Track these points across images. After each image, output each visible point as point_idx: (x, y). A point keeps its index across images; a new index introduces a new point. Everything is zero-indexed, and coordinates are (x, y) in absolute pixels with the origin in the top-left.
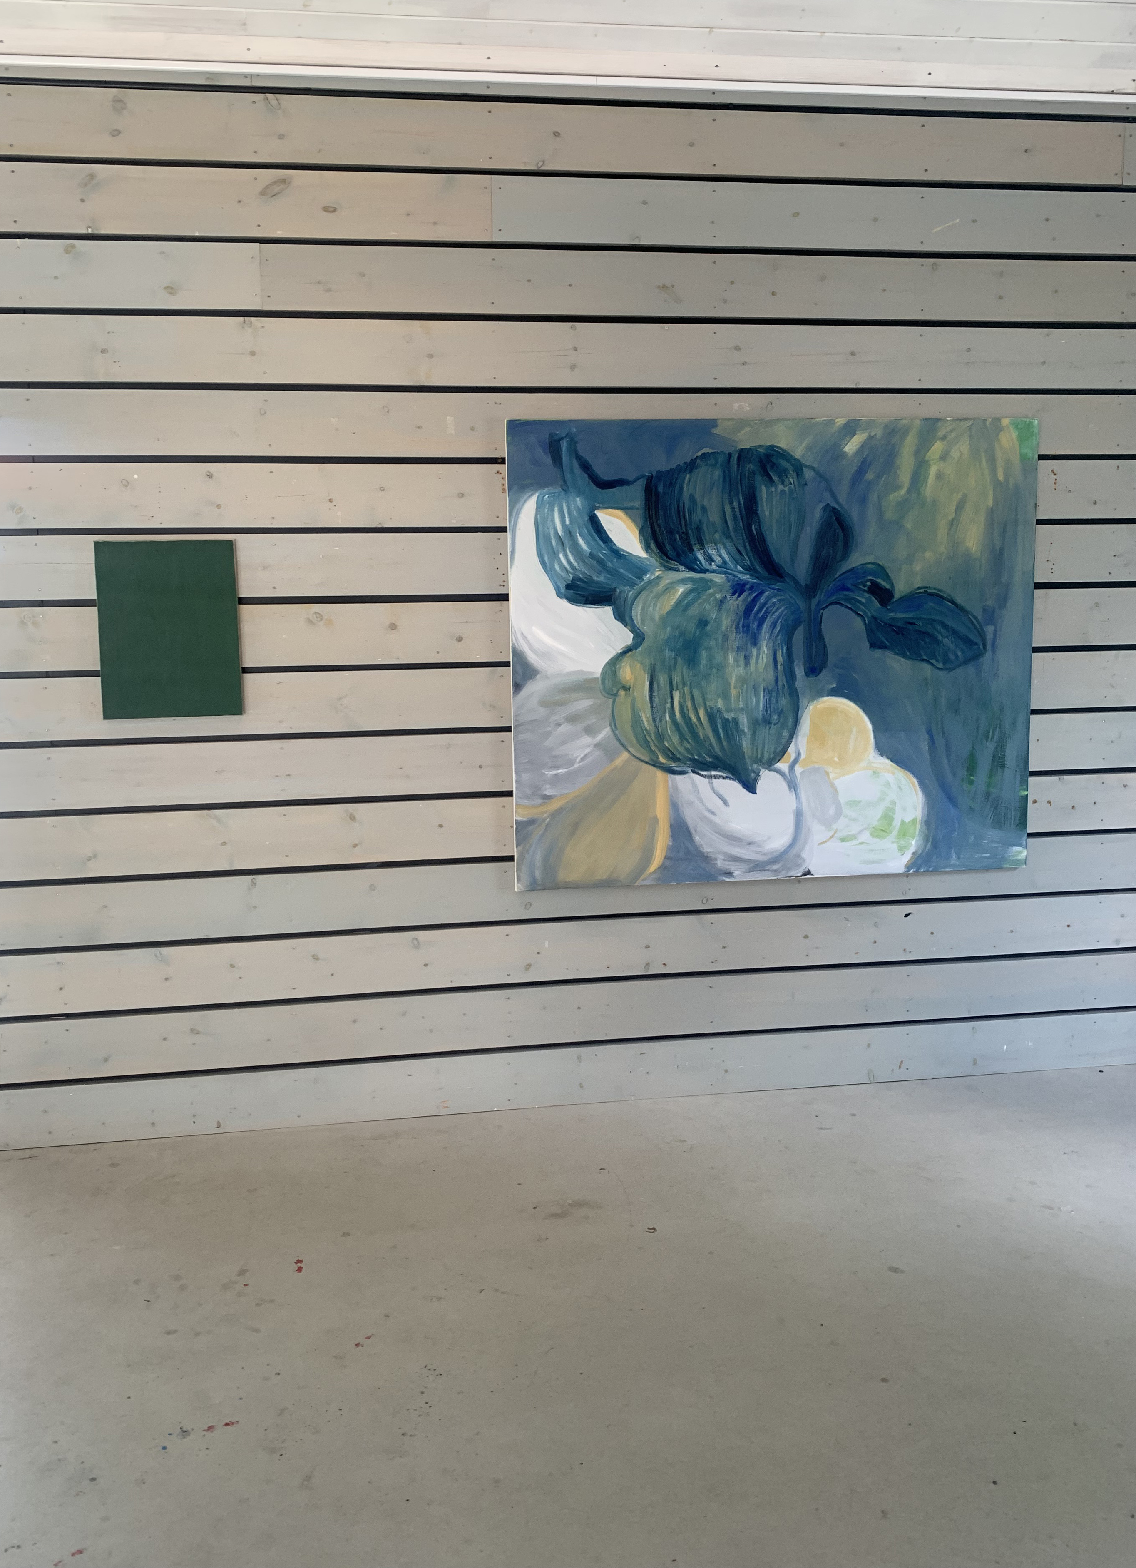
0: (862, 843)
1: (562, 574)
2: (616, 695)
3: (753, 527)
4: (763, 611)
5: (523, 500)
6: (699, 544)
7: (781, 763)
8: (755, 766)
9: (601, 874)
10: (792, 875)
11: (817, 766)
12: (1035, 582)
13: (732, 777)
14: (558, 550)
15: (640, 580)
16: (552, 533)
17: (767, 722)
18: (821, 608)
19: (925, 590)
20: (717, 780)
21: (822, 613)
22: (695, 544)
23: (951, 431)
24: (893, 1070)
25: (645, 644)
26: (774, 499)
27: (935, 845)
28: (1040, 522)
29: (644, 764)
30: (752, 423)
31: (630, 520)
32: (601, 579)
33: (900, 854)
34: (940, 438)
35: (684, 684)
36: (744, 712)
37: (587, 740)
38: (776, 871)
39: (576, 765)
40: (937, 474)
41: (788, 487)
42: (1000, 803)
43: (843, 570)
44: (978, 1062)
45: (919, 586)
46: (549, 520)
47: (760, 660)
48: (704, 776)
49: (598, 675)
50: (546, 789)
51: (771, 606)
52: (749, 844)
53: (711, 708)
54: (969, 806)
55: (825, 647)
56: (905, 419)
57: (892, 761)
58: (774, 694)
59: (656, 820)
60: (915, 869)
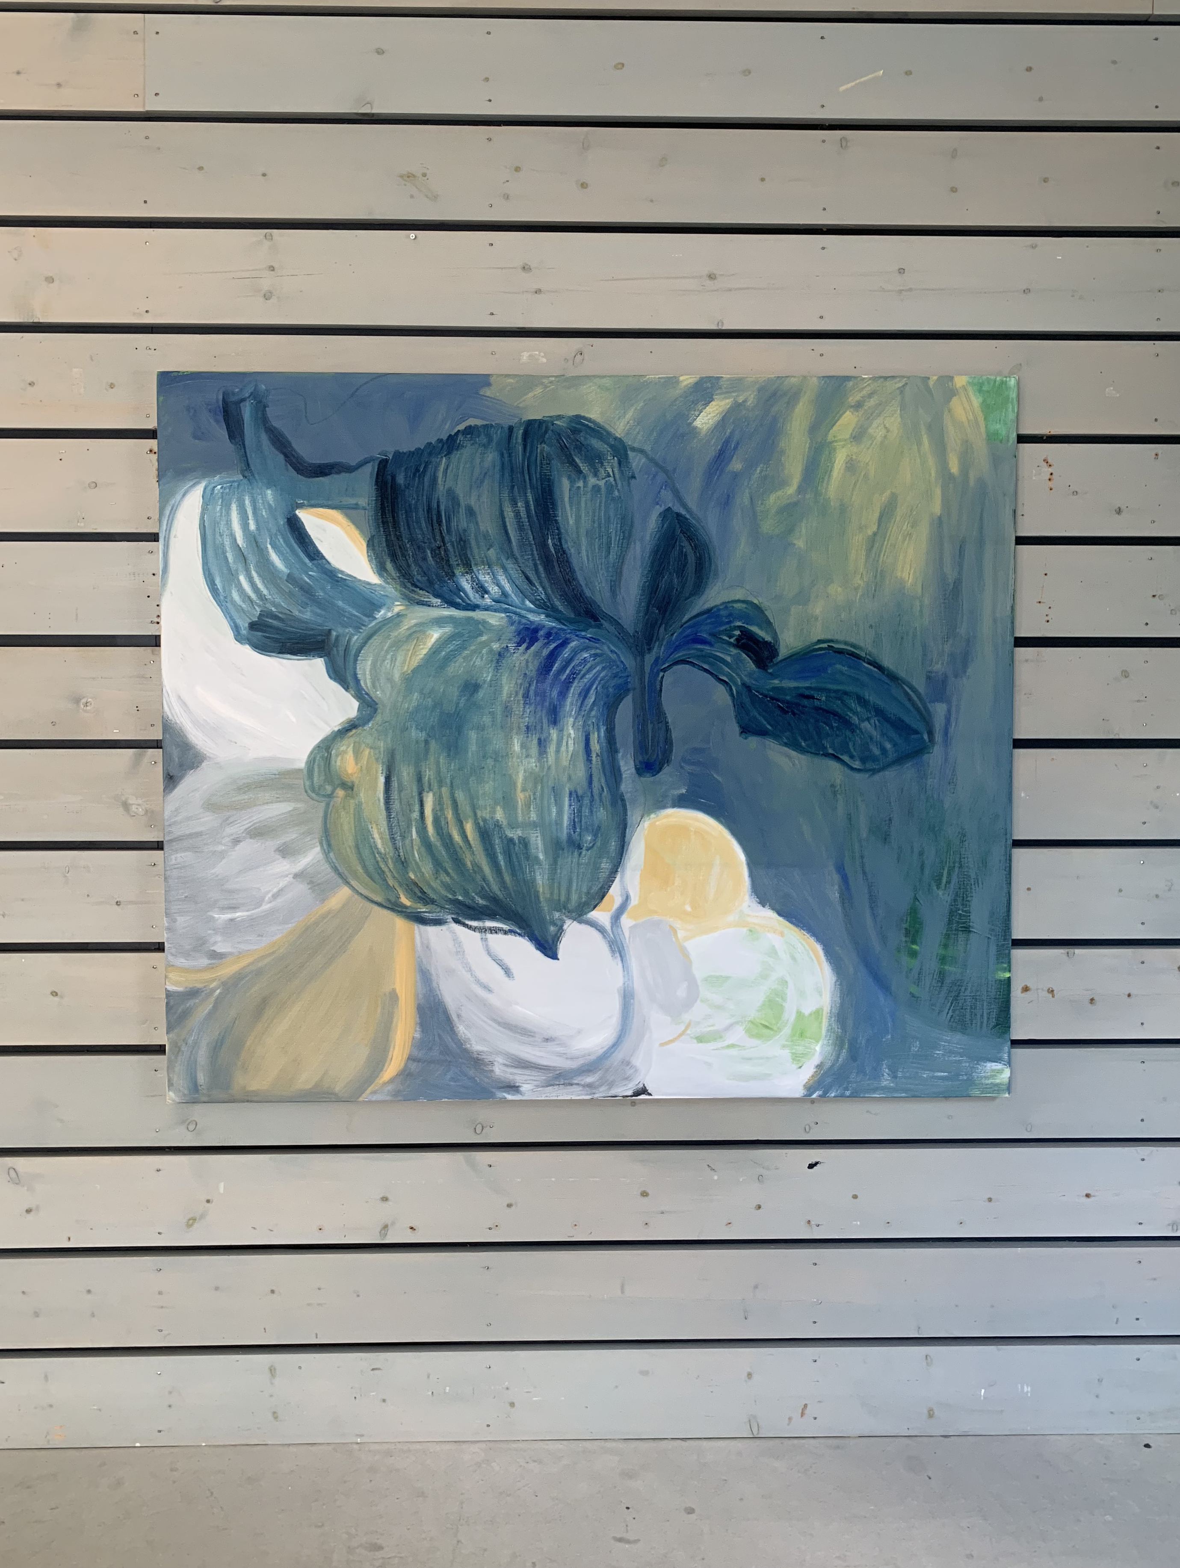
0: (732, 1046)
1: (244, 606)
2: (330, 796)
3: (550, 541)
4: (568, 672)
5: (183, 491)
6: (464, 565)
7: (598, 911)
8: (557, 915)
9: (305, 1080)
10: (617, 1094)
11: (656, 917)
12: (1018, 635)
13: (519, 931)
14: (237, 570)
15: (371, 619)
16: (227, 543)
17: (576, 845)
18: (660, 667)
19: (830, 644)
20: (494, 936)
21: (663, 677)
22: (458, 565)
23: (870, 396)
24: (790, 1419)
25: (378, 718)
26: (583, 500)
27: (853, 1056)
28: (1021, 541)
29: (376, 908)
30: (545, 381)
31: (353, 527)
32: (307, 615)
33: (795, 1066)
34: (852, 407)
35: (441, 783)
36: (538, 829)
37: (285, 867)
38: (590, 1086)
39: (266, 907)
40: (847, 463)
41: (604, 481)
42: (963, 989)
43: (695, 612)
44: (936, 1413)
45: (819, 638)
46: (223, 523)
47: (563, 748)
48: (474, 929)
49: (302, 765)
50: (215, 943)
51: (580, 664)
52: (547, 1040)
53: (485, 820)
54: (911, 993)
55: (667, 729)
56: (794, 377)
57: (780, 914)
58: (586, 801)
59: (393, 997)
60: (821, 1093)
